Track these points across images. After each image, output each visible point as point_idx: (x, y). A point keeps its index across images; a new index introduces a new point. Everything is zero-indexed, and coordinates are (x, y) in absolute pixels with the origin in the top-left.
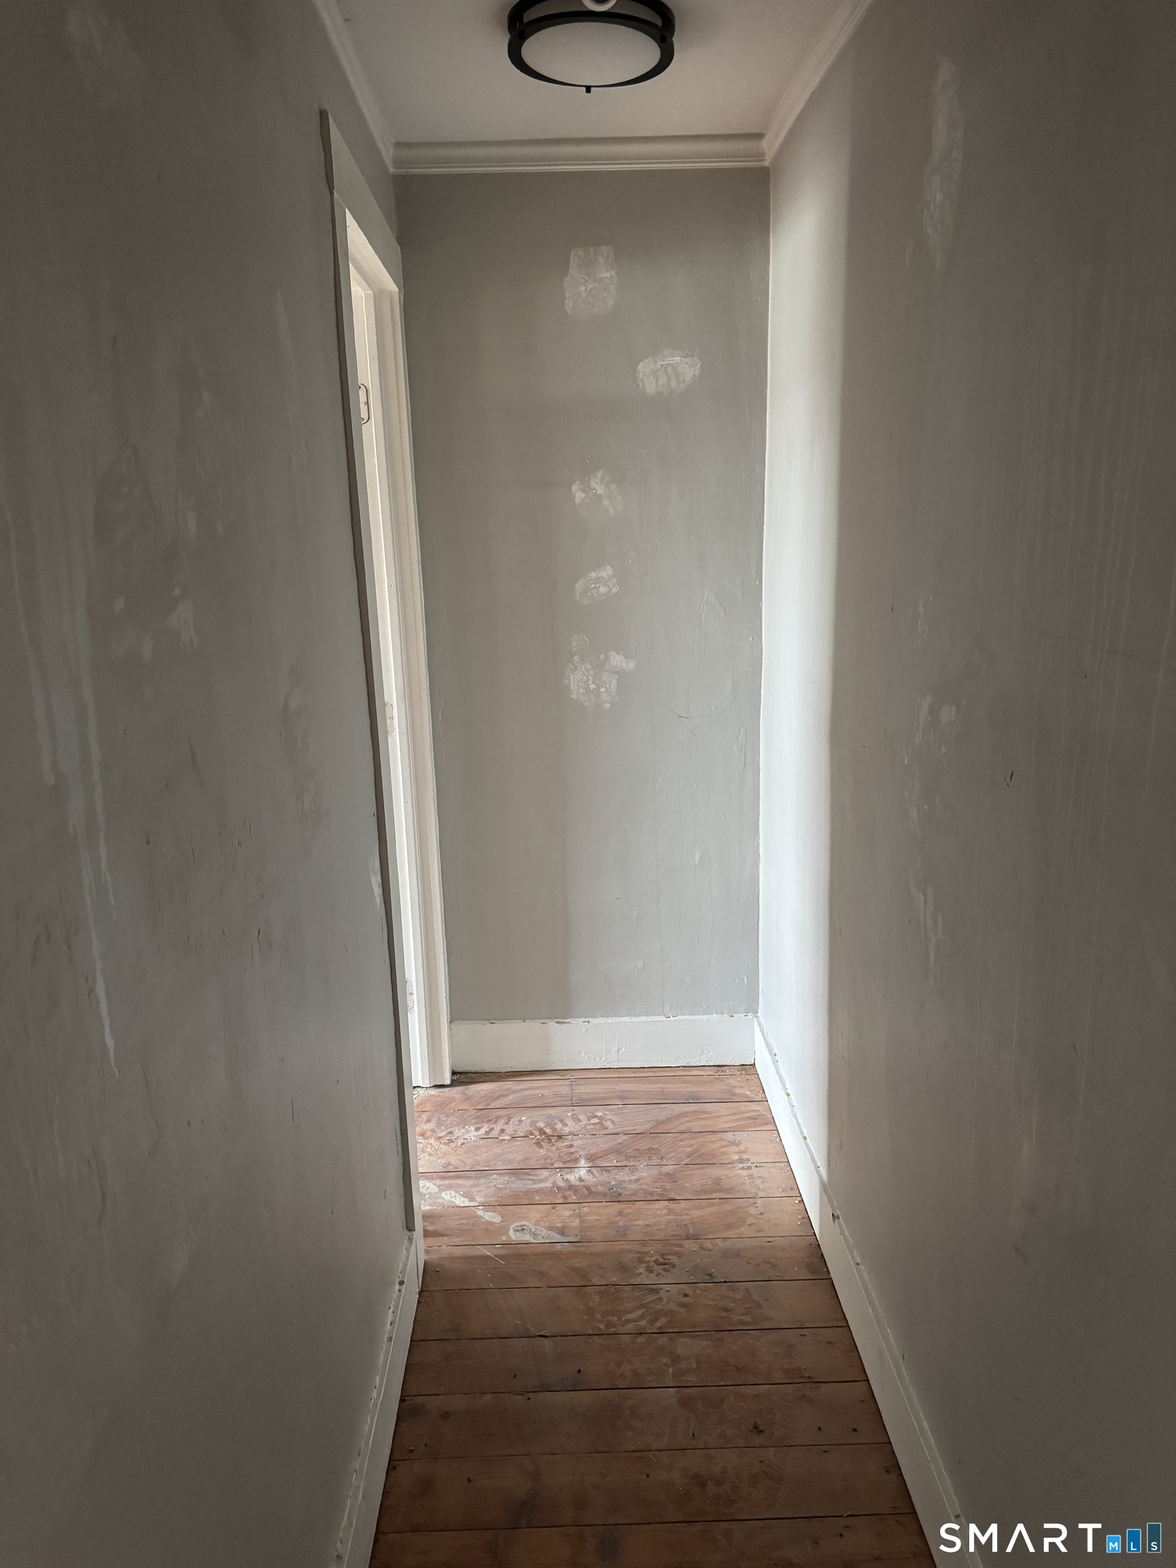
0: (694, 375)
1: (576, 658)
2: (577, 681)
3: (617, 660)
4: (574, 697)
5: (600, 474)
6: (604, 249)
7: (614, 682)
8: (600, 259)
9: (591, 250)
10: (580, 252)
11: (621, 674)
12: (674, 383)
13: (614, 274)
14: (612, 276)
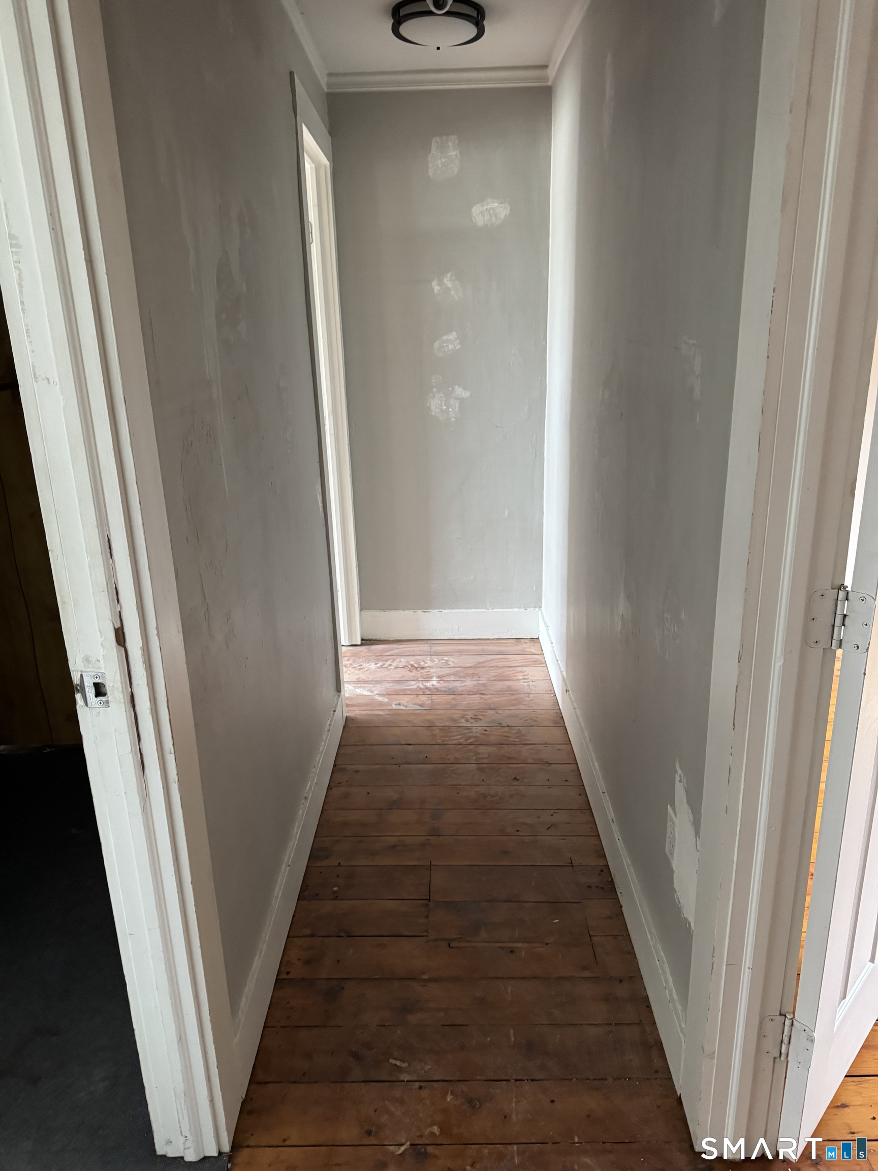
0: (506, 215)
1: (435, 390)
2: (436, 404)
3: (459, 391)
4: (433, 414)
5: (449, 275)
6: (452, 137)
7: (458, 405)
8: (450, 144)
9: (444, 138)
10: (438, 139)
11: (462, 400)
12: (494, 219)
13: (458, 152)
14: (456, 154)
